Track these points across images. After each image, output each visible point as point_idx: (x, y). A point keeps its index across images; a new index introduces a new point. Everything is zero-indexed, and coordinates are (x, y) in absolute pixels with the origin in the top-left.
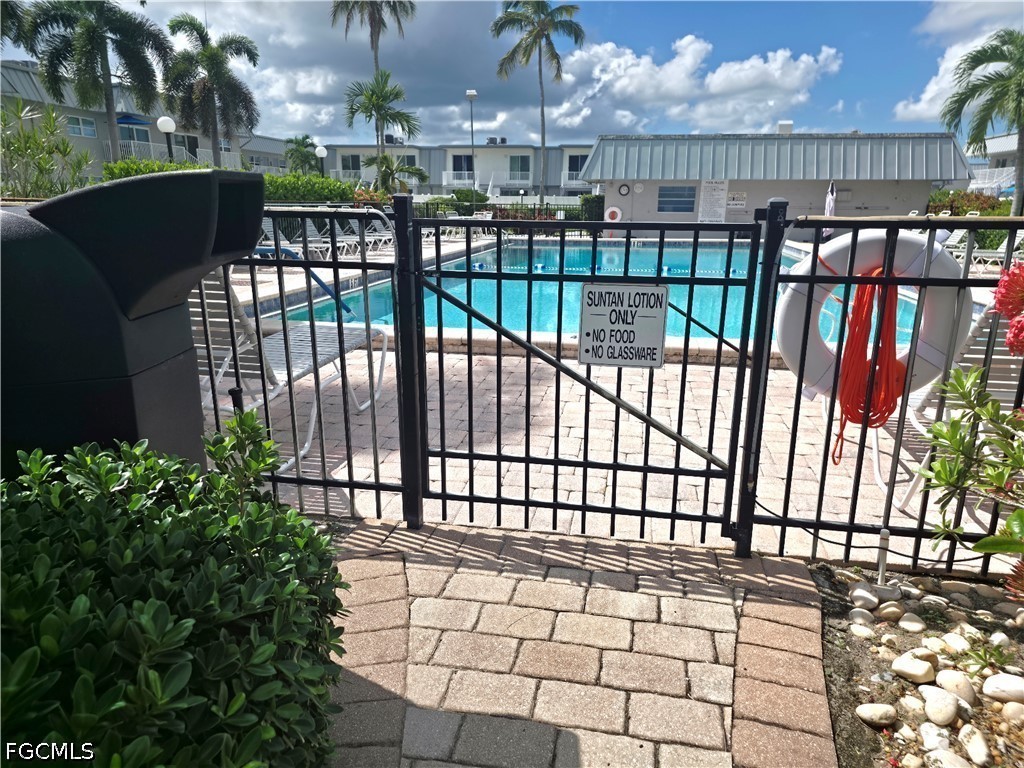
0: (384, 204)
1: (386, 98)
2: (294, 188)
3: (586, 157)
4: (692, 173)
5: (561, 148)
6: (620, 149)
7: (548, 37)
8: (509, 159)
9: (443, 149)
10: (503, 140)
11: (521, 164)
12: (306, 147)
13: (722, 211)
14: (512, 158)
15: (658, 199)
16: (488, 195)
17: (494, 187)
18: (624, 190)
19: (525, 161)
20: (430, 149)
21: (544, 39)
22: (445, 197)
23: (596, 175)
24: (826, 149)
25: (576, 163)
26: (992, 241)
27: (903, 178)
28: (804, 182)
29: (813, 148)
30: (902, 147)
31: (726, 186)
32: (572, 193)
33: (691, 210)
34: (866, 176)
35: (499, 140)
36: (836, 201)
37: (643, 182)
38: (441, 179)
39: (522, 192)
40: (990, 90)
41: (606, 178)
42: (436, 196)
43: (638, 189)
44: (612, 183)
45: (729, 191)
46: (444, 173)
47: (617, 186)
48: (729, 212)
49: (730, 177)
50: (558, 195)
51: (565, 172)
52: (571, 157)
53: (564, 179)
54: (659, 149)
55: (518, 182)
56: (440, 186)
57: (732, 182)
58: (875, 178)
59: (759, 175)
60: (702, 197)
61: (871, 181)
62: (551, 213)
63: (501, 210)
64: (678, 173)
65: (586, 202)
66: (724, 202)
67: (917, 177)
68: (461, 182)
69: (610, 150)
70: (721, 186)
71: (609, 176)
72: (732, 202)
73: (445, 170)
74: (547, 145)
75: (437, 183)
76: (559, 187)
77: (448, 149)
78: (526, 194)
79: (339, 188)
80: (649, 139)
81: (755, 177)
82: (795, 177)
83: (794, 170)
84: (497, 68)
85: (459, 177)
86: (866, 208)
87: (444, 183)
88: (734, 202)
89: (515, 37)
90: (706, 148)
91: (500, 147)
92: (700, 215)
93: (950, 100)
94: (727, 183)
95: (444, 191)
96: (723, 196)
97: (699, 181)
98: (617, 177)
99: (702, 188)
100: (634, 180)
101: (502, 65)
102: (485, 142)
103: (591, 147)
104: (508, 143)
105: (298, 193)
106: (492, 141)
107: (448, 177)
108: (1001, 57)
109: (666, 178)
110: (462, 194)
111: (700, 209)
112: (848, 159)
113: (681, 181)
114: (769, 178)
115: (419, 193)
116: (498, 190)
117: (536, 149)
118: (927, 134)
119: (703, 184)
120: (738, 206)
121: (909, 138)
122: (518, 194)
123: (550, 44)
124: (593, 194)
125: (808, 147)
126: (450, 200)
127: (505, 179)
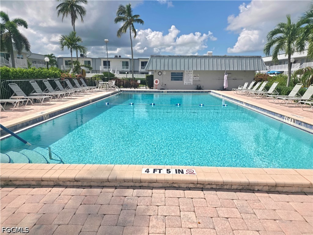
0: (74, 78)
1: (74, 41)
2: (32, 73)
3: (147, 62)
4: (181, 68)
5: (138, 59)
6: (158, 60)
7: (132, 24)
8: (122, 62)
9: (100, 59)
10: (120, 56)
11: (126, 64)
12: (52, 58)
13: (191, 80)
14: (123, 62)
15: (170, 76)
16: (115, 74)
17: (117, 71)
18: (160, 73)
19: (127, 63)
20: (95, 59)
21: (131, 25)
22: (100, 74)
23: (150, 68)
24: (223, 61)
25: (144, 64)
26: (283, 92)
27: (247, 70)
28: (217, 71)
29: (219, 60)
30: (246, 60)
31: (192, 72)
32: (143, 73)
33: (182, 80)
34: (236, 69)
35: (118, 56)
36: (228, 77)
37: (166, 71)
38: (99, 68)
39: (126, 73)
40: (278, 42)
41: (153, 69)
42: (98, 74)
43: (164, 73)
44: (156, 71)
45: (194, 74)
46: (100, 66)
47: (158, 72)
48: (194, 81)
49: (194, 69)
50: (138, 74)
51: (140, 67)
52: (142, 62)
53: (140, 69)
54: (170, 60)
55: (125, 69)
56: (99, 71)
57: (194, 71)
58: (238, 70)
59: (203, 69)
60: (185, 76)
61: (237, 71)
62: (136, 80)
63: (118, 80)
64: (177, 68)
65: (147, 77)
66: (192, 77)
67: (251, 70)
68: (106, 69)
69: (154, 60)
70: (191, 72)
71: (154, 69)
72: (194, 78)
73: (101, 65)
74: (134, 58)
75: (98, 70)
76: (138, 71)
77: (102, 59)
78: (128, 73)
79: (54, 73)
80: (167, 57)
81: (202, 69)
82: (214, 70)
83: (214, 67)
84: (117, 34)
85: (105, 68)
86: (236, 79)
87: (101, 70)
88: (195, 78)
89: (122, 24)
90: (186, 60)
91: (119, 58)
92: (184, 81)
93: (266, 45)
94: (193, 71)
95: (101, 72)
96: (192, 75)
97: (184, 71)
98: (157, 69)
99: (185, 73)
100: (163, 70)
101: (118, 33)
102: (114, 57)
103: (148, 59)
104: (121, 57)
105: (34, 76)
106: (116, 56)
107: (102, 68)
108: (281, 32)
109: (173, 70)
110: (106, 74)
111: (185, 80)
112: (230, 64)
113: (178, 71)
114: (206, 70)
116: (119, 72)
117: (130, 59)
118: (253, 56)
119: (185, 72)
120: (197, 79)
121: (252, 57)
122: (125, 73)
123: (133, 26)
124: (149, 74)
125: (222, 60)
126: (101, 76)
127: (121, 69)
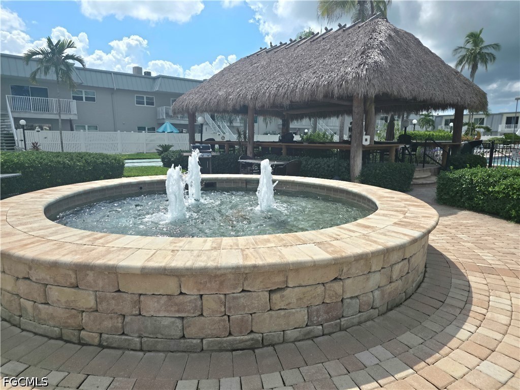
9: (502, 114)
20: (494, 115)
22: (499, 137)
38: (498, 127)
42: (494, 137)
56: (497, 132)
68: (509, 129)
73: (501, 124)
75: (495, 130)
77: (505, 115)
85: (508, 127)
87: (499, 130)
95: (499, 134)
107: (502, 127)
110: (508, 136)
115: (484, 135)
126: (501, 138)
